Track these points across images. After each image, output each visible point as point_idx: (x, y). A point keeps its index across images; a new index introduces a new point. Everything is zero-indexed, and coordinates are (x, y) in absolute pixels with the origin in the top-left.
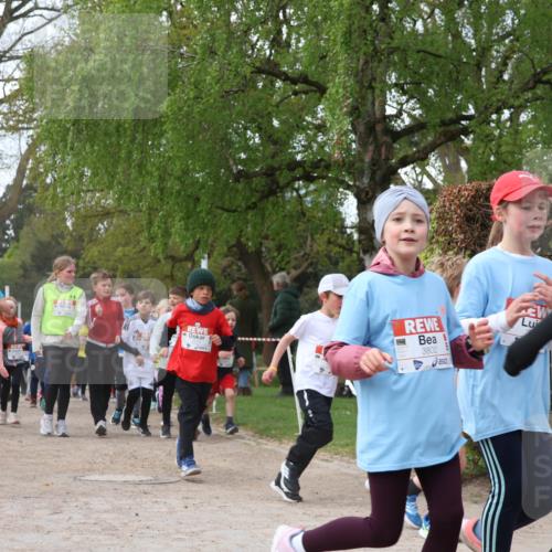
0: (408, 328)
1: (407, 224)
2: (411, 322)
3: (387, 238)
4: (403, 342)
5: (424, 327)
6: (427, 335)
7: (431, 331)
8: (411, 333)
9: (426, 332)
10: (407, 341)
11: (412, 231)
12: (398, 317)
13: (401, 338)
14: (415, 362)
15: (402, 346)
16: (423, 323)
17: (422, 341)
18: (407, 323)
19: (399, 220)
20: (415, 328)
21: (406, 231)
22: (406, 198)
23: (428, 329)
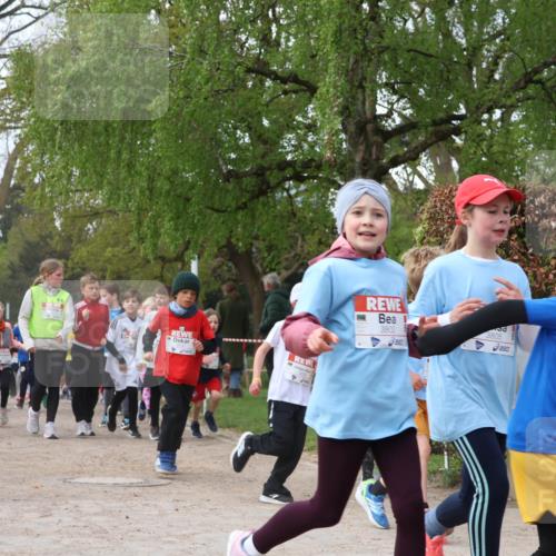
0: (370, 303)
1: (366, 218)
2: (374, 299)
4: (363, 318)
5: (385, 306)
6: (387, 315)
7: (392, 312)
8: (372, 311)
9: (387, 311)
10: (367, 318)
11: (371, 226)
13: (362, 313)
14: (373, 339)
15: (362, 322)
16: (384, 302)
17: (382, 319)
18: (369, 299)
19: (359, 213)
20: (376, 305)
21: (365, 225)
22: (366, 193)
23: (389, 309)
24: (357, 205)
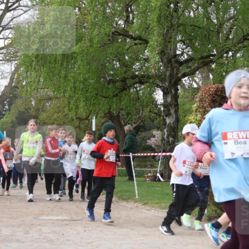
0: (229, 135)
1: (244, 89)
2: (231, 133)
3: (233, 96)
4: (226, 143)
5: (238, 136)
6: (239, 140)
7: (243, 138)
8: (230, 139)
9: (239, 138)
10: (228, 143)
11: (247, 93)
12: (224, 131)
13: (225, 141)
14: (232, 153)
15: (226, 145)
16: (238, 134)
17: (236, 143)
18: (228, 134)
19: (240, 87)
20: (233, 136)
21: (244, 93)
22: (244, 77)
23: (241, 137)
24: (239, 83)
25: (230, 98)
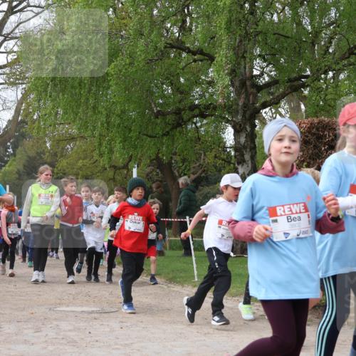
0: (279, 211)
1: (286, 143)
2: (282, 208)
3: (272, 152)
4: (276, 221)
5: (291, 210)
6: (293, 216)
7: (297, 213)
8: (281, 215)
9: (292, 213)
10: (278, 220)
11: (290, 148)
12: (273, 205)
13: (274, 218)
14: (285, 233)
15: (276, 223)
16: (290, 208)
17: (289, 219)
19: (280, 140)
20: (284, 211)
21: (286, 147)
22: (285, 126)
23: (294, 212)
24: (279, 134)
25: (270, 155)
